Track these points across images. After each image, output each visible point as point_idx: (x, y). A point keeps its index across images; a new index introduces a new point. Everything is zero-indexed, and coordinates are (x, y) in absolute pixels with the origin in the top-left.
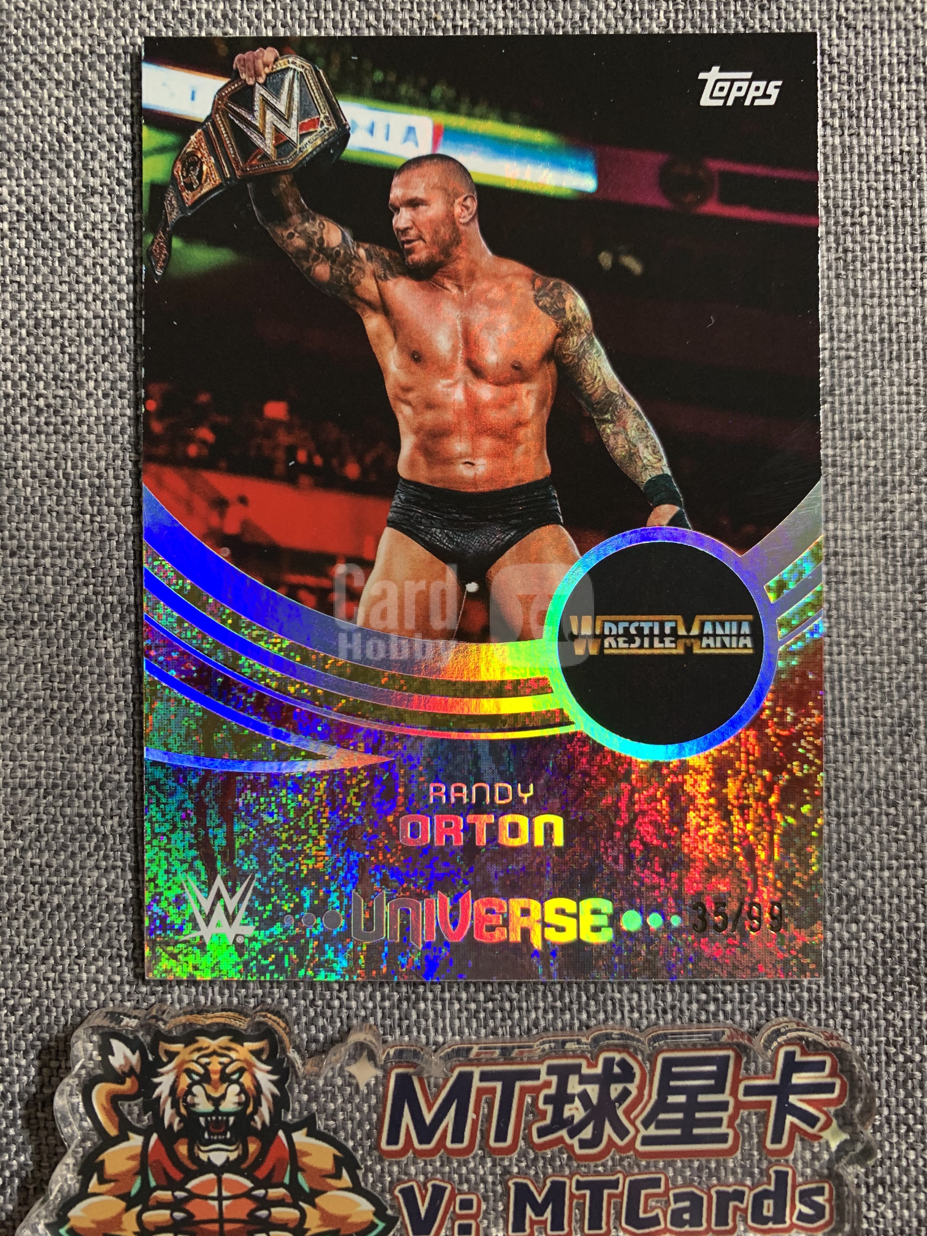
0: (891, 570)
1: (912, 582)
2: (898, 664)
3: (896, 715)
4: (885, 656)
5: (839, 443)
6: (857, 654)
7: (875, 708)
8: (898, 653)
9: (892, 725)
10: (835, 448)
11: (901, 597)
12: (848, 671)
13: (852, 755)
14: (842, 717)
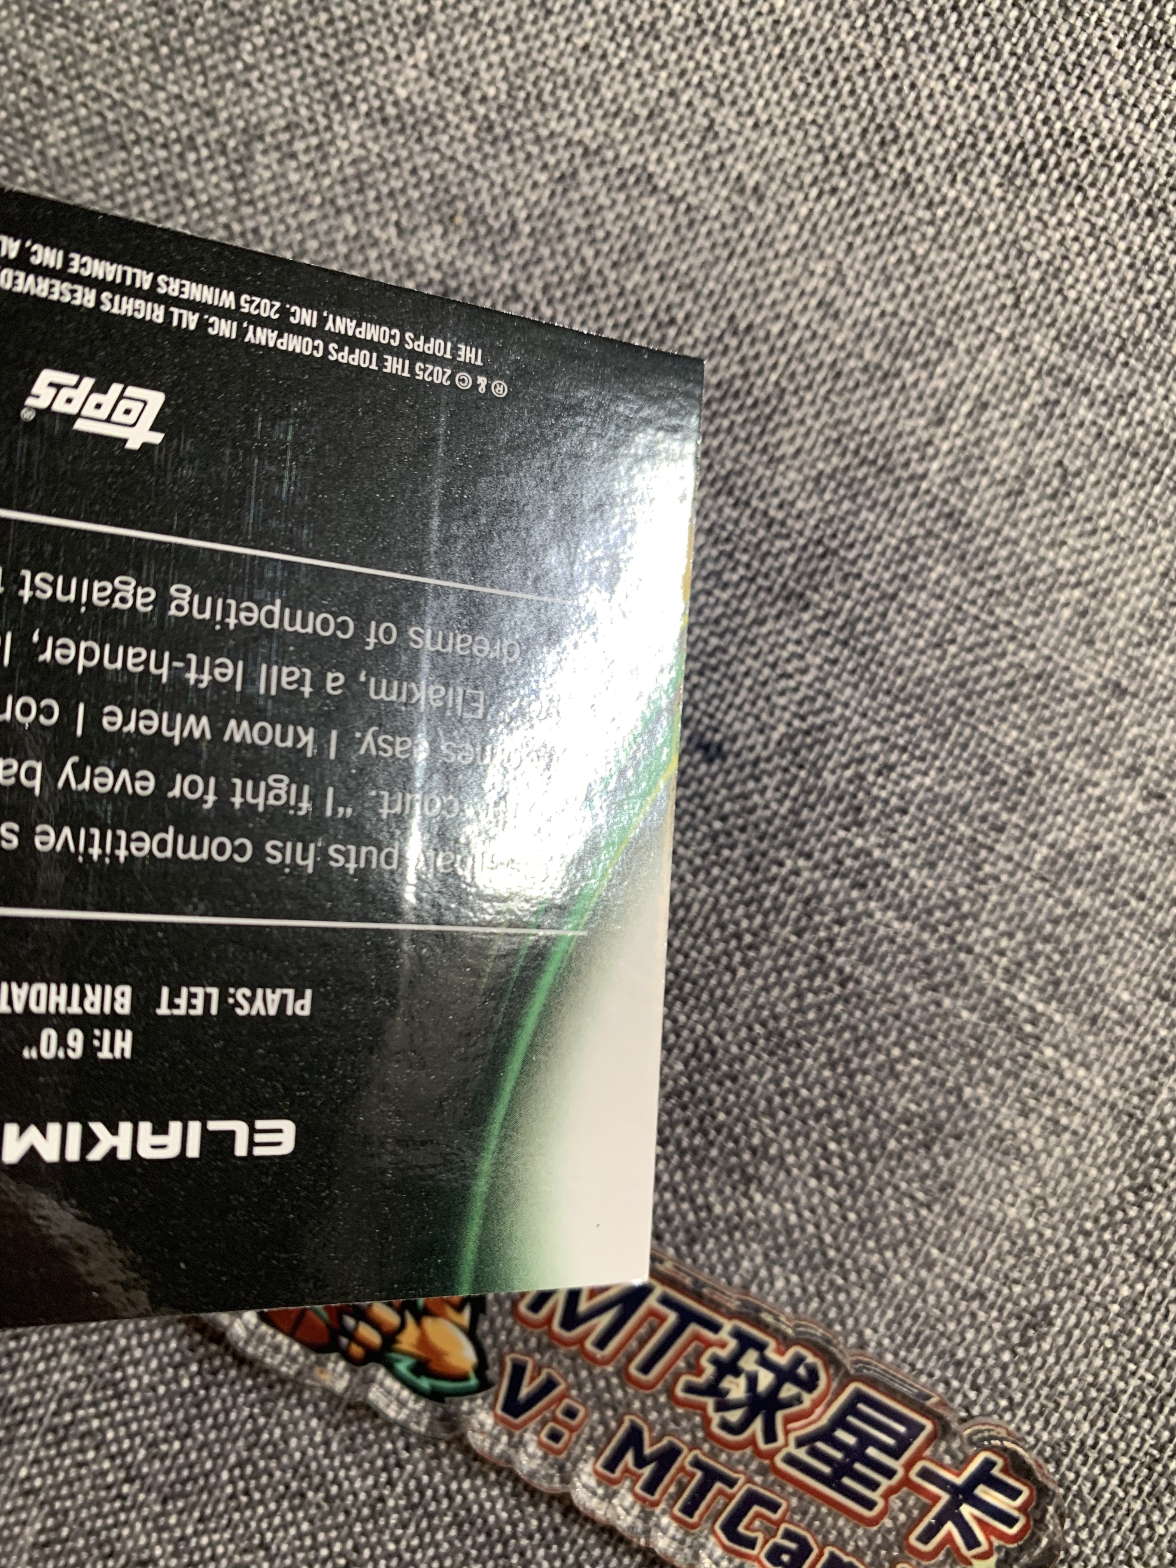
0: (1118, 1152)
1: (1133, 1177)
2: (1068, 1252)
3: (1035, 1301)
4: (1060, 1234)
5: (1140, 992)
6: (1030, 1215)
7: (1016, 1282)
8: (1073, 1241)
9: (1025, 1310)
10: (1133, 994)
11: (1111, 1185)
12: (1010, 1228)
13: (963, 1314)
14: (976, 1270)
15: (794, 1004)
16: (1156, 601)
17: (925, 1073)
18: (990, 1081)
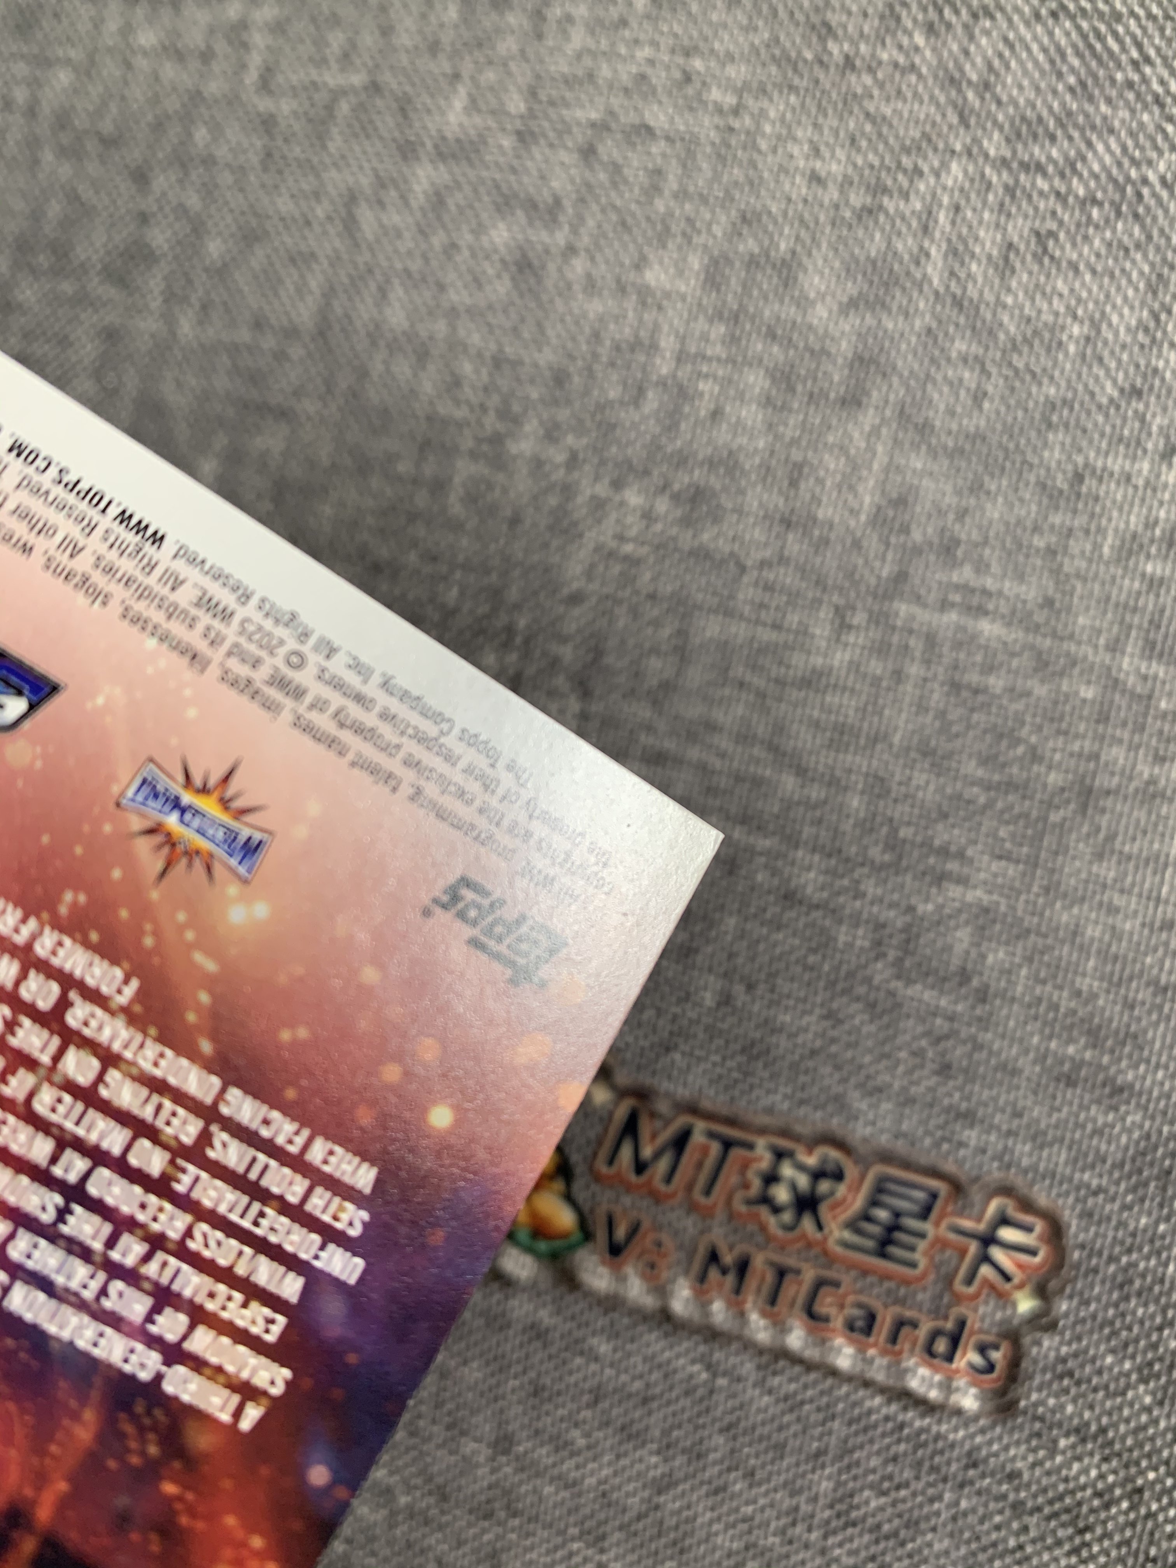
15: (937, 724)
16: (1145, 313)
17: (1063, 750)
18: (1120, 741)
